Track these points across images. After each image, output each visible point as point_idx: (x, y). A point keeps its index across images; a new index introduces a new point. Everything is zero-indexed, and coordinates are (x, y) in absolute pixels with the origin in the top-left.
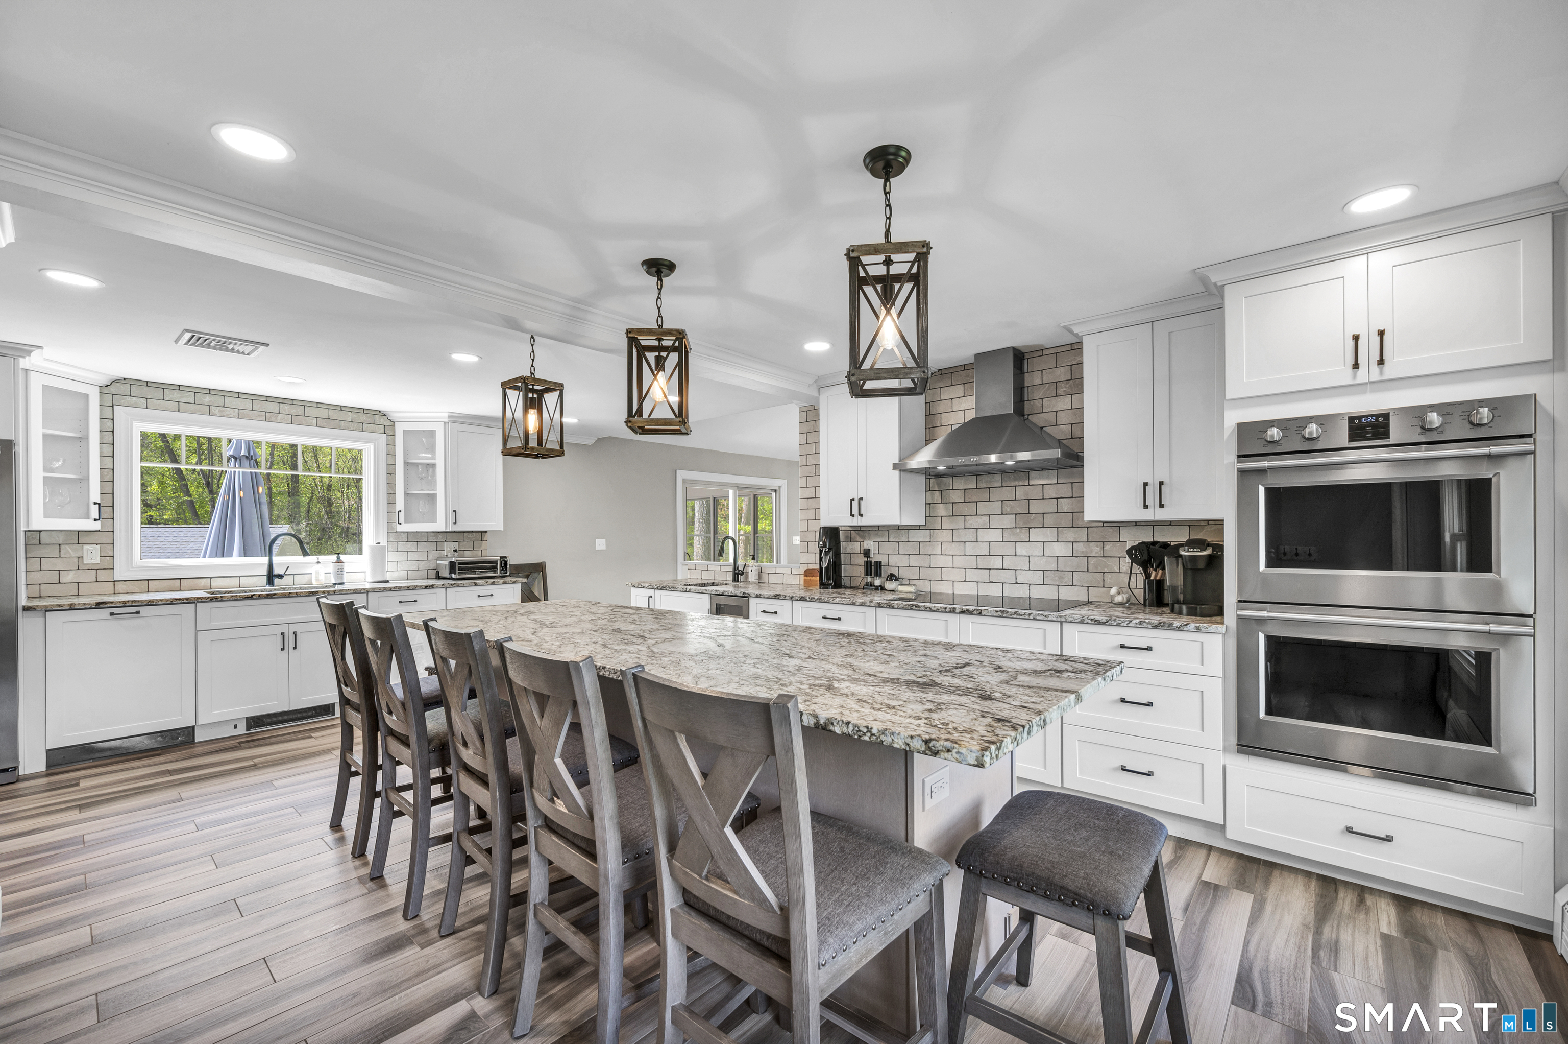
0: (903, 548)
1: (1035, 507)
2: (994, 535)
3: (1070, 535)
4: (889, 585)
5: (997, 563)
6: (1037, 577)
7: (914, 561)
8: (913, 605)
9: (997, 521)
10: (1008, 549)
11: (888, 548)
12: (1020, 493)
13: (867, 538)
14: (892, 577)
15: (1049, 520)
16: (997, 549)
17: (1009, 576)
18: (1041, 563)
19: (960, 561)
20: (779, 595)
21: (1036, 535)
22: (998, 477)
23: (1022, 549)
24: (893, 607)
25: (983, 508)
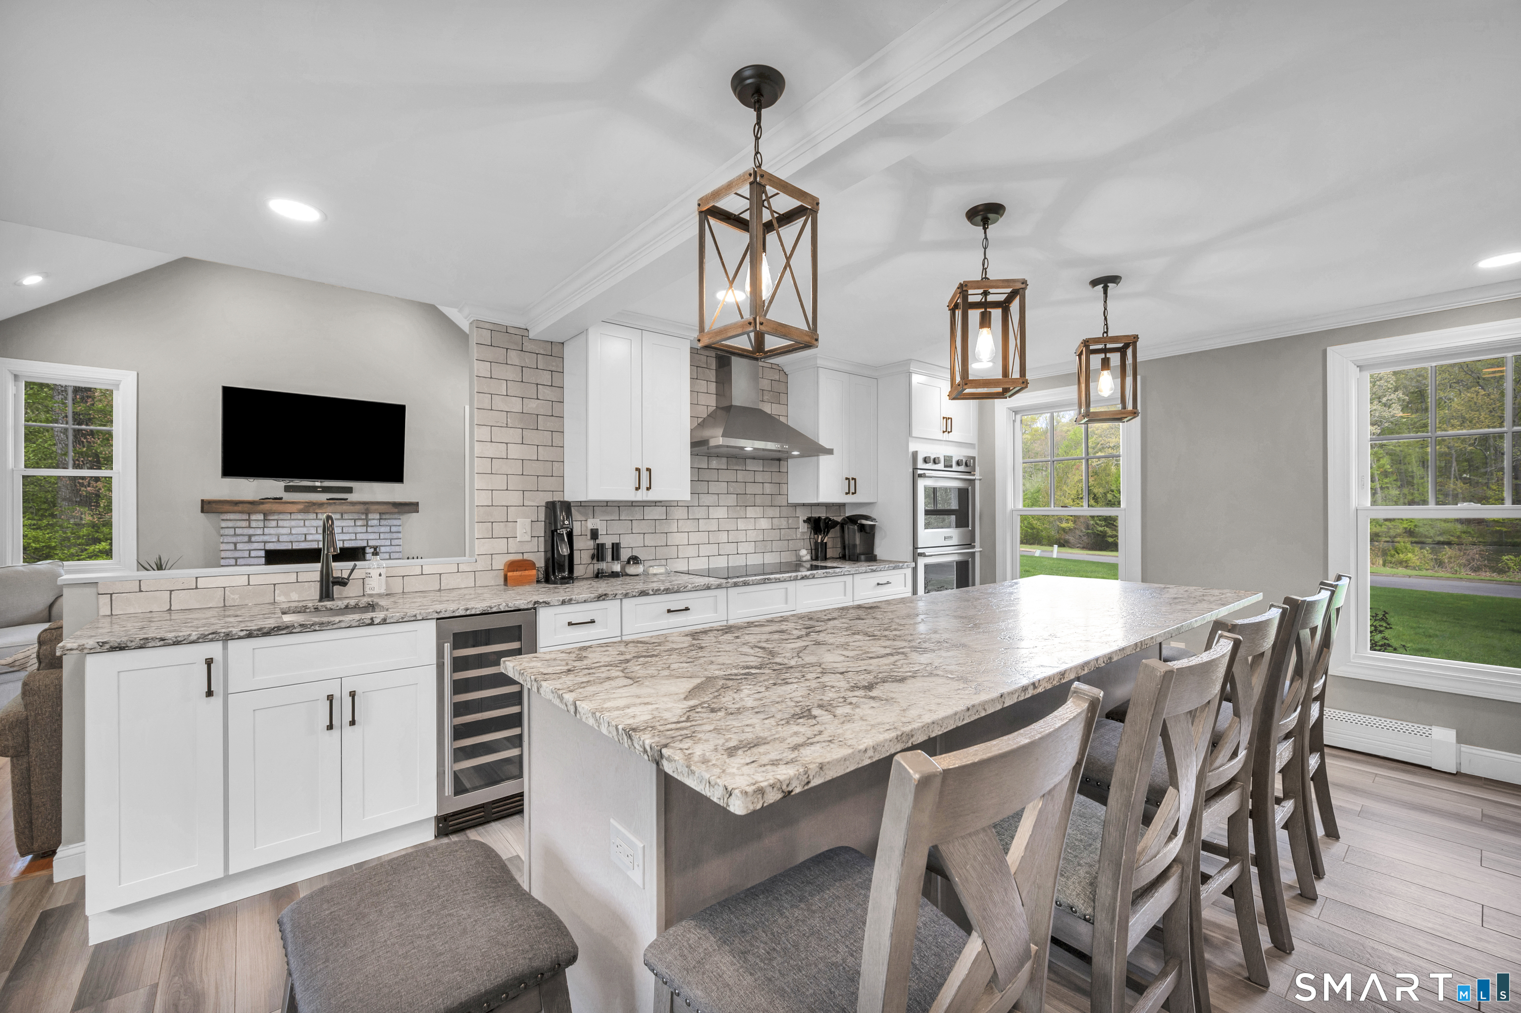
0: (637, 527)
1: (751, 489)
2: (721, 513)
3: (771, 512)
5: (723, 537)
6: (750, 548)
8: (765, 579)
9: (724, 499)
10: (731, 525)
11: (617, 527)
12: (741, 476)
13: (591, 516)
14: (635, 560)
15: (759, 500)
16: (726, 525)
17: (731, 548)
18: (752, 536)
19: (695, 538)
20: (605, 595)
21: (751, 512)
22: (724, 460)
23: (741, 525)
25: (713, 487)
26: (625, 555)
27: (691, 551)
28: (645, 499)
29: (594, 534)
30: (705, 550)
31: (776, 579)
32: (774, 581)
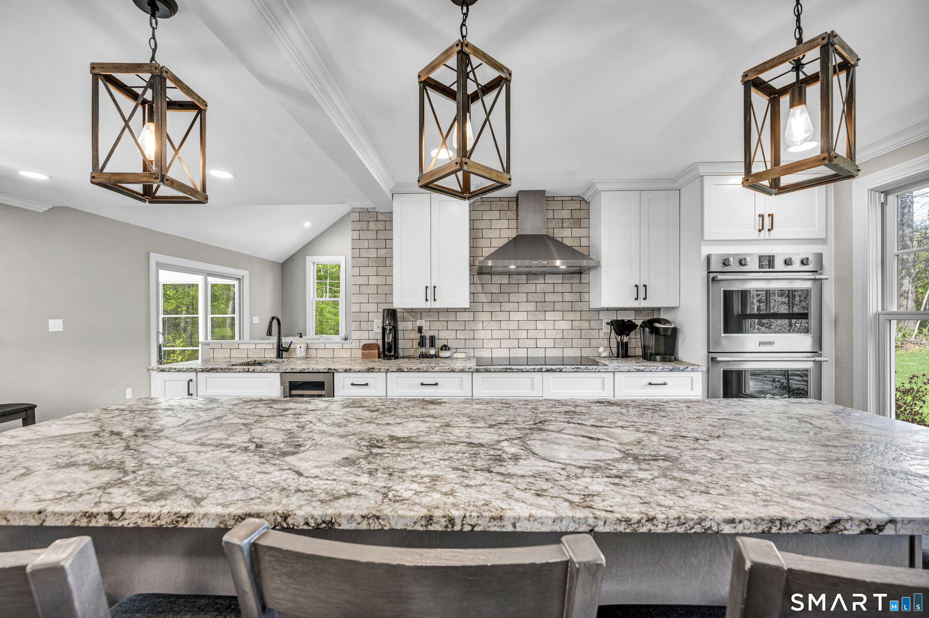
0: (451, 325)
1: (549, 298)
2: (522, 316)
3: (571, 316)
4: (443, 354)
5: (524, 334)
6: (550, 343)
7: (460, 335)
8: (507, 369)
9: (523, 307)
10: (532, 325)
11: (437, 325)
12: (539, 288)
13: (419, 318)
14: (445, 348)
15: (558, 306)
16: (523, 325)
17: (532, 343)
18: (551, 334)
19: (496, 334)
21: (550, 316)
22: (524, 277)
23: (540, 325)
24: (490, 371)
25: (513, 297)
26: (439, 344)
27: (494, 344)
28: (433, 306)
29: (420, 330)
30: (505, 343)
31: (518, 369)
32: (516, 370)
